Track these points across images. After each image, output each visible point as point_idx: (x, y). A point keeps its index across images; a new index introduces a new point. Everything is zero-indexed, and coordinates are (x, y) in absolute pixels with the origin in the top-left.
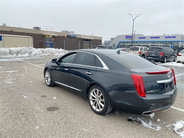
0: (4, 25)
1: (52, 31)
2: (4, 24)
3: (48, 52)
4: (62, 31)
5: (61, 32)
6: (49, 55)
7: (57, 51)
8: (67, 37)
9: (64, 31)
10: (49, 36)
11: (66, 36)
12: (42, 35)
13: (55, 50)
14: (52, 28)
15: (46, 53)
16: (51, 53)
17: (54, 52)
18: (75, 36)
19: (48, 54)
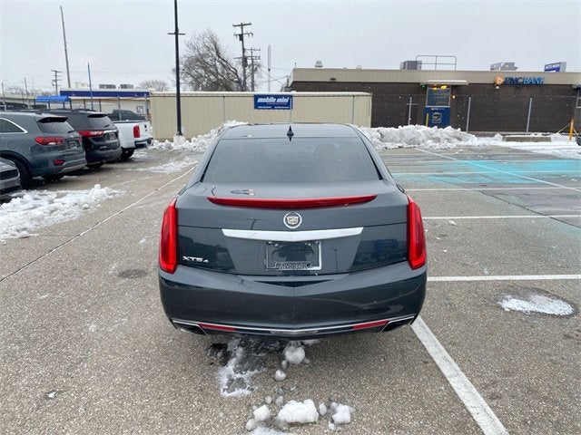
0: (319, 64)
1: (451, 68)
2: (318, 62)
3: (398, 139)
4: (493, 66)
5: (489, 70)
6: (400, 147)
7: (432, 134)
8: (504, 84)
9: (500, 64)
10: (439, 86)
11: (500, 81)
12: (419, 83)
13: (425, 132)
14: (452, 60)
15: (392, 141)
16: (412, 141)
17: (421, 139)
18: (539, 79)
19: (400, 145)
